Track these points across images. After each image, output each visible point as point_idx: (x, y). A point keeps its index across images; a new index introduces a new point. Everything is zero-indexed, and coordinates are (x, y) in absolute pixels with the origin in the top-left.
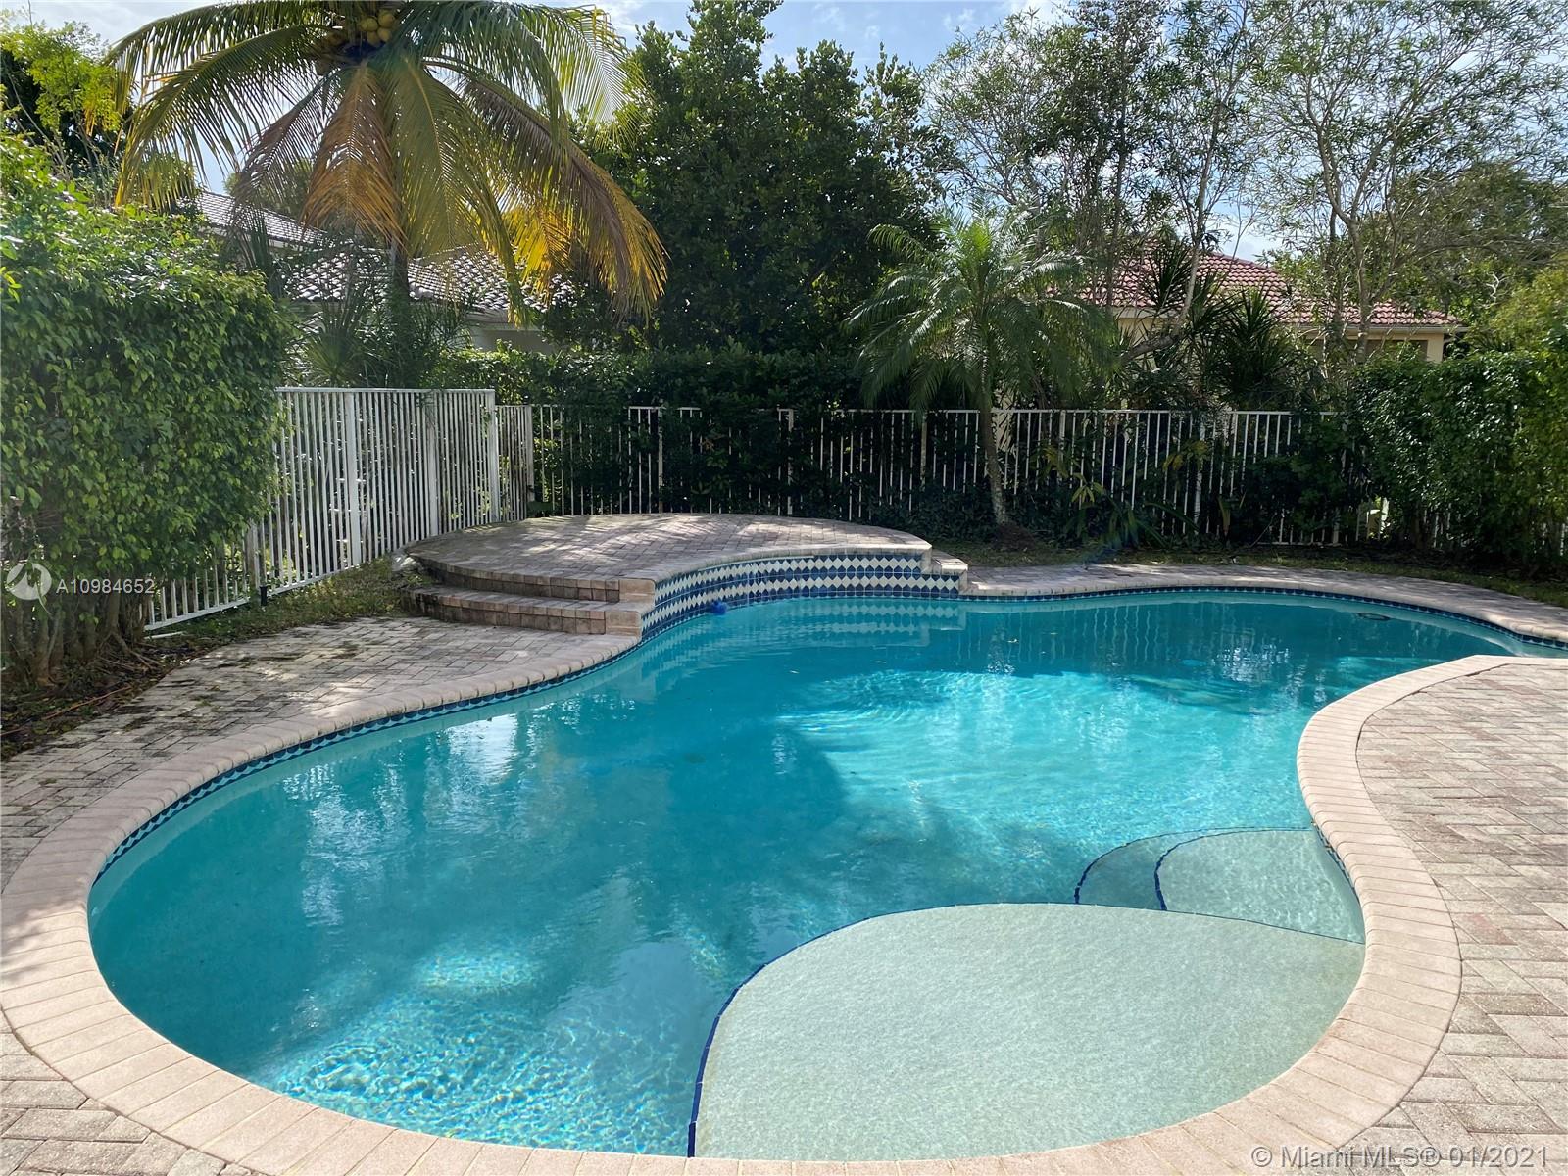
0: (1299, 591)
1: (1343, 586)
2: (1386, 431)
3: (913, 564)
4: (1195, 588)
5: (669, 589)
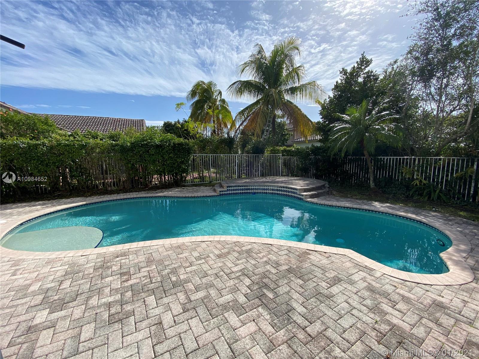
5: (234, 188)
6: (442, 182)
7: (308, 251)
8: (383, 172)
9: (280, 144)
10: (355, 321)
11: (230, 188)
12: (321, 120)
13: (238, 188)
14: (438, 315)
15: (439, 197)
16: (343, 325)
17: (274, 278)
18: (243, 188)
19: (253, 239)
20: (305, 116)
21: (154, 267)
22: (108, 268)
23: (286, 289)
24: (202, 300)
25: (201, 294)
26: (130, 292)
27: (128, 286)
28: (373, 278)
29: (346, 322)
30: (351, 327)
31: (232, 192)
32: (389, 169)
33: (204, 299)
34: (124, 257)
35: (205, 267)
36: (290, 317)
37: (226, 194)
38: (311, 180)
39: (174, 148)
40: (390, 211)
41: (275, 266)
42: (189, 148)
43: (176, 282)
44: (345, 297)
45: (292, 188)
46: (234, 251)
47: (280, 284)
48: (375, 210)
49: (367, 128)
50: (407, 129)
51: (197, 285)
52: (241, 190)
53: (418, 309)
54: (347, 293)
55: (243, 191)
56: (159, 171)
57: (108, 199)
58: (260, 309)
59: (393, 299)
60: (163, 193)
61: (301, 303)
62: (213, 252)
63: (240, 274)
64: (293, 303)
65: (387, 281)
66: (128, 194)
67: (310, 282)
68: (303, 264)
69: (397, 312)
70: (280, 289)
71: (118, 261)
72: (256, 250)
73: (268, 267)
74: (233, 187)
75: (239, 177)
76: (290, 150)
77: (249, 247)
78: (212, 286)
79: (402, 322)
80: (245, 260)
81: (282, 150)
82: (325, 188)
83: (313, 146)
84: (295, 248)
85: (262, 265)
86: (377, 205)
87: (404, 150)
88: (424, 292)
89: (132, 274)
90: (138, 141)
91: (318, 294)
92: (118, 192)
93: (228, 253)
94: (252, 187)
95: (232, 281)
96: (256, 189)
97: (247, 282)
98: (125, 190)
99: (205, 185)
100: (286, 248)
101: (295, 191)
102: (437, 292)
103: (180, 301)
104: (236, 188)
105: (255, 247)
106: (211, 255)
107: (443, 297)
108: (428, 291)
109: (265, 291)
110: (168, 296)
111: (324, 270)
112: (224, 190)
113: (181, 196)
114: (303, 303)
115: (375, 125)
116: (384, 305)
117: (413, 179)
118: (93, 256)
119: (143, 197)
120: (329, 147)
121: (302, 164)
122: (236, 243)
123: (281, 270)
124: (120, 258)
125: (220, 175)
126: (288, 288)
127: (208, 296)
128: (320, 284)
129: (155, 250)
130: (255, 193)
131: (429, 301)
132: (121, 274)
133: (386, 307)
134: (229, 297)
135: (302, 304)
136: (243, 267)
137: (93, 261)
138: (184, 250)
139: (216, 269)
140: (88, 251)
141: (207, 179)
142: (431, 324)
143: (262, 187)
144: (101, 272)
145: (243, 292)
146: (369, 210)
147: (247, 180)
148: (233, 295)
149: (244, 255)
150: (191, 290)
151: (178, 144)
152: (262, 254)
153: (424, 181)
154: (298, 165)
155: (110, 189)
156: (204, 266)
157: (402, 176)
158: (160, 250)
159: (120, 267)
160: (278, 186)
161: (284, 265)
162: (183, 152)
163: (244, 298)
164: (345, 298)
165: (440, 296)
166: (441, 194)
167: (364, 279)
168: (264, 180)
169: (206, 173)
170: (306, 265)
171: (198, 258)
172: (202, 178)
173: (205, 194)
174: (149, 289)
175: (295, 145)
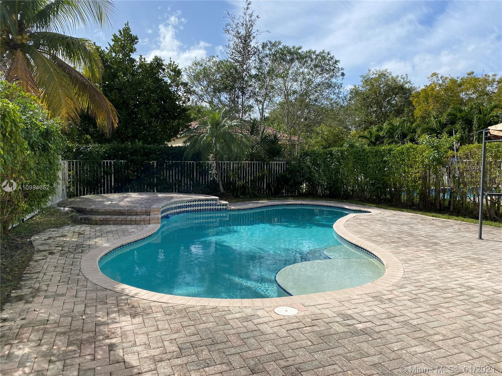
0: (301, 205)
1: (311, 203)
2: (309, 166)
3: (214, 202)
4: (278, 205)
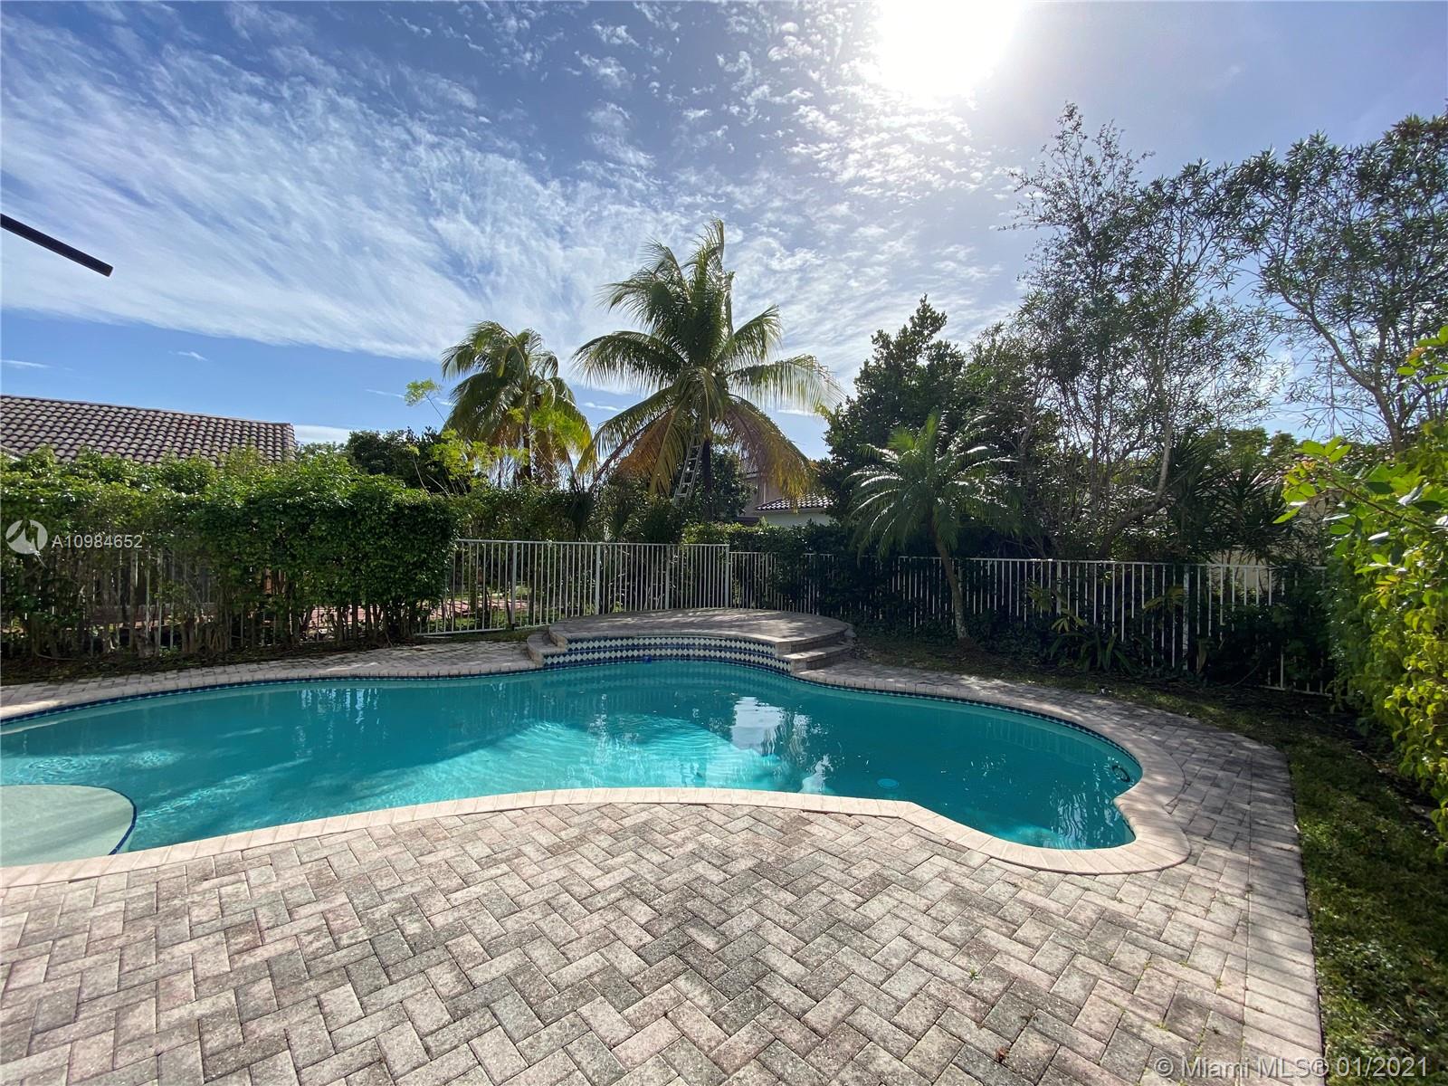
5: (591, 645)
6: (1118, 623)
7: (805, 815)
8: (985, 598)
9: (723, 515)
10: (923, 980)
11: (579, 646)
12: (830, 457)
13: (602, 644)
14: (1110, 944)
15: (1115, 660)
16: (894, 994)
17: (717, 894)
18: (619, 643)
19: (654, 794)
20: (790, 444)
21: (343, 899)
22: (176, 914)
23: (748, 920)
24: (509, 978)
25: (504, 964)
26: (264, 981)
27: (256, 965)
28: (964, 869)
29: (901, 987)
30: (915, 995)
31: (585, 657)
32: (999, 590)
33: (516, 975)
34: (232, 878)
35: (512, 885)
36: (763, 991)
37: (564, 665)
38: (809, 618)
39: (395, 520)
40: (1005, 699)
41: (719, 863)
42: (447, 520)
43: (422, 936)
44: (900, 924)
45: (759, 642)
46: (599, 831)
47: (734, 910)
48: (970, 696)
49: (941, 485)
50: (1032, 491)
51: (489, 937)
52: (611, 649)
53: (1066, 934)
54: (904, 914)
55: (619, 654)
56: (338, 591)
57: (142, 689)
58: (681, 982)
59: (1011, 915)
60: (348, 663)
61: (790, 952)
62: (533, 841)
63: (619, 894)
64: (769, 954)
65: (998, 873)
66: (219, 670)
67: (813, 895)
68: (794, 851)
69: (1020, 946)
70: (733, 922)
71: (210, 890)
72: (664, 825)
73: (700, 868)
74: (589, 641)
75: (605, 610)
76: (752, 534)
77: (644, 816)
78: (537, 935)
79: (1030, 968)
80: (633, 854)
81: (730, 534)
82: (845, 640)
83: (811, 524)
84: (771, 810)
85: (683, 863)
86: (975, 685)
87: (1028, 542)
88: (1079, 892)
89: (264, 925)
90: (273, 494)
91: (833, 925)
92: (178, 664)
93: (582, 839)
94: (647, 642)
95: (596, 916)
96: (656, 646)
97: (642, 913)
98: (206, 659)
99: (495, 638)
100: (746, 810)
101: (769, 650)
102: (1108, 891)
103: (441, 989)
104: (596, 644)
105: (660, 815)
106: (528, 849)
107: (1121, 901)
108: (1087, 889)
109: (693, 932)
110: (398, 981)
111: (847, 861)
112: (557, 650)
113: (413, 673)
114: (795, 952)
115: (960, 479)
116: (989, 933)
117: (1055, 617)
118: (112, 880)
119: (275, 681)
120: (851, 530)
121: (784, 574)
122: (604, 810)
123: (735, 871)
124: (216, 881)
125: (544, 603)
126: (756, 918)
127: (526, 967)
128: (837, 897)
129: (338, 848)
130: (651, 659)
131: (1089, 913)
132: (226, 930)
133: (994, 938)
134: (591, 962)
135: (795, 956)
136: (629, 874)
137: (118, 895)
138: (438, 840)
139: (545, 889)
140: (94, 866)
141: (501, 618)
142: (1095, 968)
143: (675, 641)
144: (150, 929)
145: (632, 941)
146: (956, 699)
147: (630, 620)
148: (602, 954)
149: (630, 841)
150: (471, 956)
151: (414, 508)
152: (682, 834)
153: (1080, 622)
154: (774, 576)
155: (147, 652)
156: (508, 882)
157: (1029, 607)
158: (357, 846)
159: (218, 909)
160: (720, 636)
161: (743, 856)
162: (425, 533)
163: (636, 958)
164: (899, 927)
165: (1115, 899)
166: (1117, 653)
167: (944, 875)
168: (679, 618)
169: (497, 600)
170: (802, 852)
171: (487, 862)
172: (483, 616)
173: (494, 667)
174: (332, 966)
175: (763, 520)
